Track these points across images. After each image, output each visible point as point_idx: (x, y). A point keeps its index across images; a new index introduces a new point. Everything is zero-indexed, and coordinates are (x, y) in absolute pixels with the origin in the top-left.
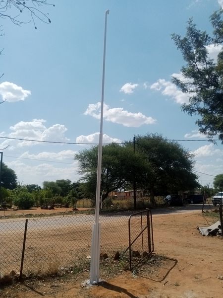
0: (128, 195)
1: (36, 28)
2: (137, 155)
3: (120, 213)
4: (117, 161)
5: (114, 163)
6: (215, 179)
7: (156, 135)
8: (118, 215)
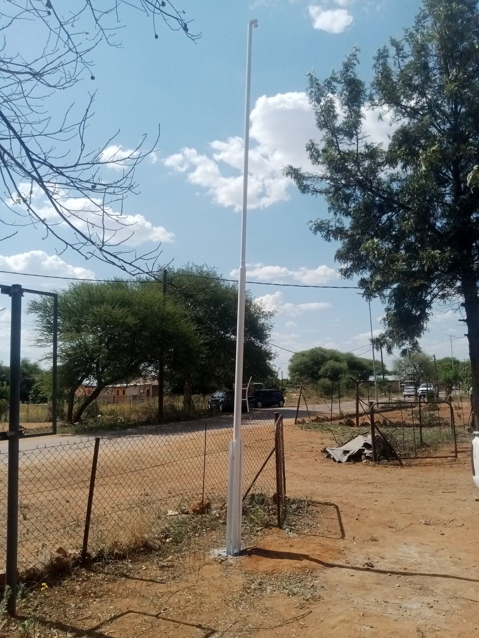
0: (121, 393)
1: (156, 37)
2: (170, 308)
3: (134, 430)
4: (131, 320)
5: (124, 323)
6: (291, 360)
7: (205, 269)
8: (130, 434)
